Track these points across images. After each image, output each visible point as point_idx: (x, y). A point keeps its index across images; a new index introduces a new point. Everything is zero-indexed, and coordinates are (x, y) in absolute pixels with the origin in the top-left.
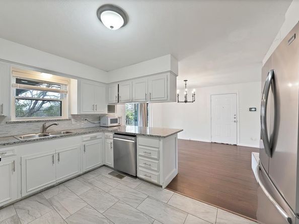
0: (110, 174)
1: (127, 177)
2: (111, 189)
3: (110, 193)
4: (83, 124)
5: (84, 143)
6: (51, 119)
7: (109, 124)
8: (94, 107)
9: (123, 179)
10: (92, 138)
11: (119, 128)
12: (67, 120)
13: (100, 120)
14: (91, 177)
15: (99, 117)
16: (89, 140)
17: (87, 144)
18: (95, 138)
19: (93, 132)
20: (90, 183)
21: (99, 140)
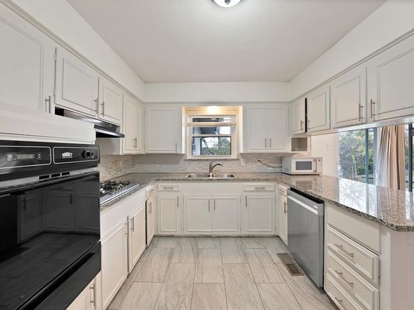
0: (279, 255)
1: (305, 276)
2: (264, 282)
3: (259, 288)
4: (256, 167)
5: (246, 194)
6: (218, 158)
7: (294, 170)
8: (267, 142)
9: (295, 278)
10: (257, 189)
11: (316, 179)
12: (235, 160)
13: (281, 162)
14: (251, 246)
15: (281, 158)
16: (252, 191)
17: (250, 195)
18: (263, 189)
19: (259, 180)
20: (245, 254)
21: (268, 194)
